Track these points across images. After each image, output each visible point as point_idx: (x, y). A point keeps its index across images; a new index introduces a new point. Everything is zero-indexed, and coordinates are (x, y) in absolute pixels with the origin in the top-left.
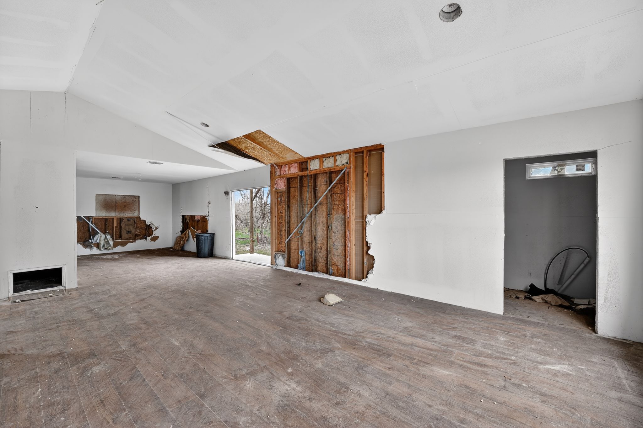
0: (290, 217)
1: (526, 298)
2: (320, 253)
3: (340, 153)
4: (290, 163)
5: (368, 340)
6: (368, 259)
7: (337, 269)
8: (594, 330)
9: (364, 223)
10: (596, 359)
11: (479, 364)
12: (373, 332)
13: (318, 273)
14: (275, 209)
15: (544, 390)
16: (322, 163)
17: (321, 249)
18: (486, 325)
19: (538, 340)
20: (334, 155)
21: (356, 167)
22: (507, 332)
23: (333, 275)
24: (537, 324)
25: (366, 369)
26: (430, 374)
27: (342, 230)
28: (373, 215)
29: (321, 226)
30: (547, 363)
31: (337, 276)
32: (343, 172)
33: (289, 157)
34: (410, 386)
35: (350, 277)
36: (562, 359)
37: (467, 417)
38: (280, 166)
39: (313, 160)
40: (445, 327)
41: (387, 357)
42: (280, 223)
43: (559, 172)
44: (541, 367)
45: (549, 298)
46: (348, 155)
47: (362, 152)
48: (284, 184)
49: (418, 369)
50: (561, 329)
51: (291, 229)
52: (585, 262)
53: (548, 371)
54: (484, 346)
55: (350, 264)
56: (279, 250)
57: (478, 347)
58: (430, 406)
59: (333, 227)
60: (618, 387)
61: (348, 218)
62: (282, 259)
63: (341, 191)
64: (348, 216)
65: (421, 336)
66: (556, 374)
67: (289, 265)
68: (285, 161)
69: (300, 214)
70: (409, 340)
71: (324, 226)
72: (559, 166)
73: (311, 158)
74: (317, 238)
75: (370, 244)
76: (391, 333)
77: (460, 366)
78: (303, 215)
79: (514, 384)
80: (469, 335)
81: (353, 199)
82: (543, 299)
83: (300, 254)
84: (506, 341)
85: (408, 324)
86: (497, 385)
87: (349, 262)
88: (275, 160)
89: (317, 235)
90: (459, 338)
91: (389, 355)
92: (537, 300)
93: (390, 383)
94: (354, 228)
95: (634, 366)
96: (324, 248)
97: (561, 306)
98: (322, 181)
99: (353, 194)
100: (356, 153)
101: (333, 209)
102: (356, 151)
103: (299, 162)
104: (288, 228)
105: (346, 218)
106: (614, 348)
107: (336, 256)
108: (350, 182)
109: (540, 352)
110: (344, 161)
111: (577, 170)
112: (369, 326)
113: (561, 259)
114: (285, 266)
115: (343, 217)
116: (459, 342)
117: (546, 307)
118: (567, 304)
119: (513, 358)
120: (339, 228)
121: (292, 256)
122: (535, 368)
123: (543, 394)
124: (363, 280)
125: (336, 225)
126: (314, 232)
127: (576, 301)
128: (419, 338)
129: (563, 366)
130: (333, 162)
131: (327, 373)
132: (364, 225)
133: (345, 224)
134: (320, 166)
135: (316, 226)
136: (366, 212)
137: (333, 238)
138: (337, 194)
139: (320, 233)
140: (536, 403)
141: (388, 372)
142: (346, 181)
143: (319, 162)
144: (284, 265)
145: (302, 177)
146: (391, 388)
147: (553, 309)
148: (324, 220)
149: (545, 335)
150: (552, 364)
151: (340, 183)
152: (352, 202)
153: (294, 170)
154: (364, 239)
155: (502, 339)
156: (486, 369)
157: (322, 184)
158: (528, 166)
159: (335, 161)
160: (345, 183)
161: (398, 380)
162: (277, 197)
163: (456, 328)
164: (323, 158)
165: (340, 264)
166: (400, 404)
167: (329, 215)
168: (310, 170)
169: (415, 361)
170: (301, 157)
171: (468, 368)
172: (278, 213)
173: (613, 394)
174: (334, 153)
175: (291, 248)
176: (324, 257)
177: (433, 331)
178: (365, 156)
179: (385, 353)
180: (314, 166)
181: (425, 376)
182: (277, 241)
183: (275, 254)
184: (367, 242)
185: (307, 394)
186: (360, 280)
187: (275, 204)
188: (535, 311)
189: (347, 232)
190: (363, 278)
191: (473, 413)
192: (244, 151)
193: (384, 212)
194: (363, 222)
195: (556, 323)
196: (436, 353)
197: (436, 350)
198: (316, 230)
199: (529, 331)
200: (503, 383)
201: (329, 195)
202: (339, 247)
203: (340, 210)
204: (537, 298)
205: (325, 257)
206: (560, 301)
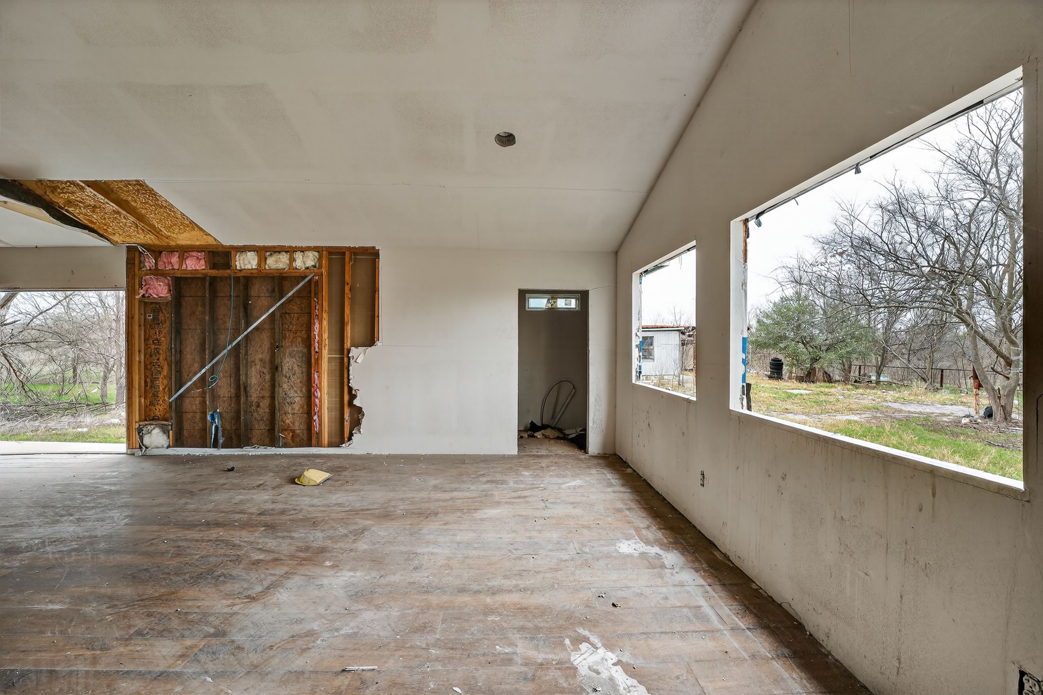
0: (181, 351)
1: (529, 436)
2: (255, 414)
3: (303, 250)
4: (184, 251)
5: (402, 507)
6: (351, 413)
7: (293, 436)
8: (586, 452)
9: (346, 360)
10: (594, 471)
11: (519, 497)
12: (402, 499)
13: (255, 448)
14: (140, 336)
15: (572, 500)
16: (262, 260)
17: (258, 406)
18: (508, 466)
19: (553, 468)
20: (291, 251)
21: (330, 274)
22: (527, 467)
23: (286, 445)
24: (547, 456)
25: (421, 532)
26: (485, 516)
27: (302, 373)
28: (361, 349)
29: (258, 367)
30: (566, 483)
31: (292, 447)
32: (307, 280)
33: (184, 238)
34: (474, 531)
35: (319, 445)
36: (574, 477)
37: (531, 535)
38: (156, 252)
39: (242, 252)
40: (474, 476)
41: (435, 516)
42: (151, 363)
43: (552, 305)
44: (563, 486)
45: (548, 432)
46: (316, 254)
47: (344, 254)
48: (167, 287)
49: (472, 516)
50: (566, 456)
51: (185, 374)
52: (572, 394)
53: (569, 488)
54: (516, 482)
55: (320, 425)
56: (149, 417)
57: (511, 484)
58: (501, 538)
59: (285, 368)
60: (610, 485)
61: (317, 352)
62: (161, 434)
63: (302, 310)
64: (317, 350)
65: (456, 490)
66: (574, 488)
67: (179, 441)
68: (172, 243)
69: (210, 346)
70: (447, 496)
71: (264, 367)
72: (552, 298)
73: (236, 248)
74: (248, 389)
75: (355, 390)
76: (424, 494)
77: (506, 503)
78: (214, 347)
79: (551, 503)
80: (498, 477)
81: (325, 323)
82: (543, 435)
83: (209, 418)
84: (531, 475)
85: (433, 482)
86: (541, 507)
87: (317, 421)
88: (141, 238)
89: (249, 382)
90: (491, 482)
91: (436, 514)
92: (539, 437)
93: (454, 535)
94: (326, 368)
95: (614, 470)
96: (265, 403)
97: (558, 438)
98: (259, 290)
99: (325, 316)
100: (330, 253)
101: (284, 338)
102: (332, 250)
103: (209, 252)
104: (177, 372)
105: (313, 353)
106: (600, 461)
107: (290, 416)
108: (320, 297)
109: (558, 476)
110: (310, 263)
111: (566, 304)
112: (392, 494)
113: (554, 393)
114: (169, 447)
115: (305, 350)
116: (493, 485)
117: (547, 441)
118: (561, 436)
119: (542, 485)
120: (296, 368)
121: (186, 425)
122: (560, 488)
123: (572, 503)
124: (343, 445)
125: (291, 364)
126: (243, 378)
127: (567, 432)
128: (455, 491)
129: (577, 482)
130: (288, 262)
131: (380, 550)
132: (346, 364)
133: (310, 363)
134: (259, 264)
135: (247, 366)
136: (348, 344)
137: (285, 386)
138: (292, 315)
139: (255, 377)
140: (570, 510)
141: (445, 527)
142: (313, 295)
143: (257, 257)
144: (168, 444)
145: (213, 280)
146: (458, 538)
147: (552, 442)
148: (266, 356)
149: (556, 463)
150: (569, 482)
151: (298, 297)
152: (323, 330)
153: (195, 264)
154: (346, 383)
155: (526, 473)
156: (527, 499)
157: (262, 295)
158: (527, 295)
159: (292, 260)
160: (311, 296)
161: (461, 530)
162: (143, 313)
163: (484, 474)
164: (266, 251)
165: (299, 427)
166: (476, 546)
167: (275, 347)
168: (236, 269)
169: (465, 511)
170: (215, 243)
171: (514, 502)
172: (146, 345)
173: (609, 490)
174: (290, 247)
175: (183, 410)
176: (265, 419)
177: (464, 482)
178: (347, 259)
179: (430, 514)
180: (247, 262)
181: (482, 520)
182: (143, 400)
183: (140, 425)
184: (350, 389)
185: (374, 574)
186: (339, 447)
187: (140, 326)
188: (540, 447)
189: (314, 375)
190: (342, 442)
191: (534, 530)
192: (62, 208)
193: (379, 344)
194: (342, 359)
195: (560, 452)
196: (479, 499)
197: (478, 497)
198: (247, 374)
199: (544, 463)
200: (543, 505)
201: (278, 315)
202: (297, 399)
203: (299, 339)
204: (538, 434)
205: (267, 419)
206: (557, 434)
